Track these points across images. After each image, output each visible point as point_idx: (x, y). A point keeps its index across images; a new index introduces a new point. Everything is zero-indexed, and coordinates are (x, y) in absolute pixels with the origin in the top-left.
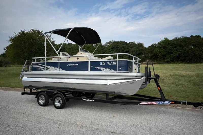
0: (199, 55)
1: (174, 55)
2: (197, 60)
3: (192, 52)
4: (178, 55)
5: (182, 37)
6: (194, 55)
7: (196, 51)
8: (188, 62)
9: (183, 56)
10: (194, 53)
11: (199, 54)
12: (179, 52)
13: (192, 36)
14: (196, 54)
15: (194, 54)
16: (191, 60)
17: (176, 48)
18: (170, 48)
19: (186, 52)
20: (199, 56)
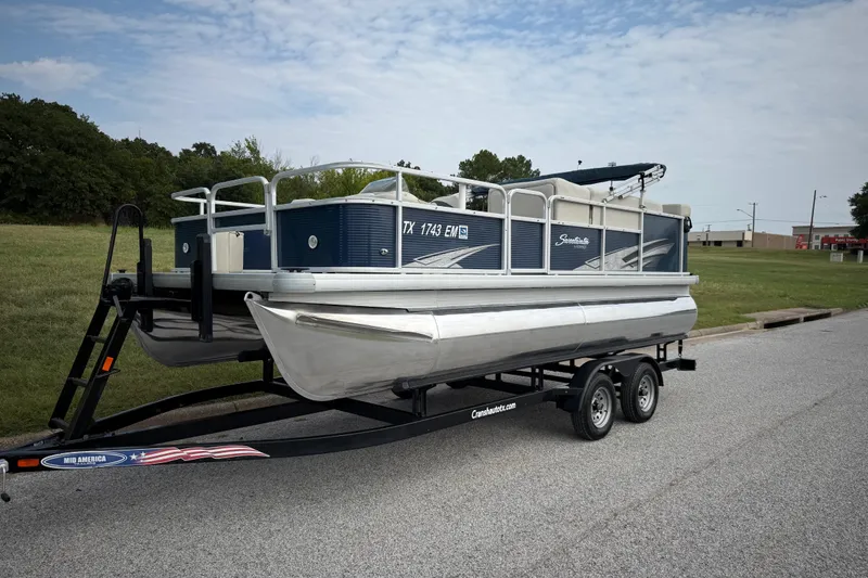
0: (92, 190)
2: (81, 212)
3: (63, 175)
5: (9, 96)
6: (71, 190)
7: (81, 174)
8: (46, 214)
9: (24, 186)
10: (73, 178)
11: (89, 185)
12: (8, 168)
13: (37, 104)
14: (81, 184)
15: (73, 183)
16: (55, 206)
19: (35, 169)
20: (90, 195)
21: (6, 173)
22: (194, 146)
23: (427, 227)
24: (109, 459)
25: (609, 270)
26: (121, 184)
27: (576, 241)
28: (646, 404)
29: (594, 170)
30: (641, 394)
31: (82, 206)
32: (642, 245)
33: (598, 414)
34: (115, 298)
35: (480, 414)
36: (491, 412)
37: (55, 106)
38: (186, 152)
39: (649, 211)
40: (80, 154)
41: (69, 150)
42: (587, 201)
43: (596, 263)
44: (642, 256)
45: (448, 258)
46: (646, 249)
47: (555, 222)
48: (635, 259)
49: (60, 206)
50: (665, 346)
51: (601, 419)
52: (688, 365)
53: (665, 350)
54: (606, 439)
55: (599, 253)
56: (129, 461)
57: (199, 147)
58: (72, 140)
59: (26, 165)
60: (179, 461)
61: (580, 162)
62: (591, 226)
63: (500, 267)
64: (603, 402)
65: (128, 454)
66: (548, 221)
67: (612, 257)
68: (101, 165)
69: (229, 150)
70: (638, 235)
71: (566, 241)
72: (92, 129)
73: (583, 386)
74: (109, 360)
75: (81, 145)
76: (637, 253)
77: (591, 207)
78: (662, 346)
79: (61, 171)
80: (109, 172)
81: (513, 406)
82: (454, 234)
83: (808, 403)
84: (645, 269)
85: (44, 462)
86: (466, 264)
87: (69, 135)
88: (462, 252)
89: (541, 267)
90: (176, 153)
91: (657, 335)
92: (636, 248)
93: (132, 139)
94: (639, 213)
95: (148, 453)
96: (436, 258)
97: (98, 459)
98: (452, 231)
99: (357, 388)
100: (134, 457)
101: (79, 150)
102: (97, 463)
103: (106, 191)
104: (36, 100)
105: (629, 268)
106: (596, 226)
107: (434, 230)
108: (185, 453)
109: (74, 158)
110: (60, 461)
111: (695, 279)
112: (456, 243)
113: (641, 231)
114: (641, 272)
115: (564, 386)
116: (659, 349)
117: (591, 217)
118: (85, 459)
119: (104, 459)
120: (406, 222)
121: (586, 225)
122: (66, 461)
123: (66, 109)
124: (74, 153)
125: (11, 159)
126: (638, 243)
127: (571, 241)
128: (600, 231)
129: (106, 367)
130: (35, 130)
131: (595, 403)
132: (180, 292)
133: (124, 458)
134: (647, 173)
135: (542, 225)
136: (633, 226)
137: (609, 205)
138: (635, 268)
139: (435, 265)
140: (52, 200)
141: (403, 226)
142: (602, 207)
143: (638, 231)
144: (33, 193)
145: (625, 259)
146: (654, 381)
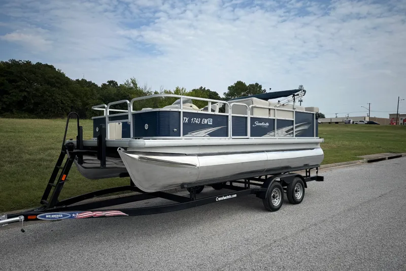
0: (62, 103)
1: (14, 99)
2: (57, 113)
3: (50, 96)
4: (22, 100)
5: (27, 62)
6: (53, 103)
7: (57, 95)
8: (42, 114)
9: (33, 101)
10: (54, 98)
11: (61, 101)
12: (26, 94)
13: (39, 64)
14: (58, 100)
16: (46, 110)
17: (19, 83)
18: (3, 80)
19: (38, 94)
20: (61, 105)
21: (25, 96)
22: (108, 82)
23: (194, 120)
24: (64, 216)
25: (279, 136)
26: (75, 100)
27: (263, 124)
28: (299, 196)
29: (276, 92)
30: (296, 191)
31: (58, 110)
32: (295, 125)
33: (275, 200)
34: (67, 151)
35: (220, 199)
36: (225, 198)
37: (46, 65)
38: (104, 85)
39: (298, 111)
40: (57, 87)
41: (52, 85)
42: (267, 107)
43: (272, 133)
44: (295, 130)
45: (203, 132)
46: (296, 127)
47: (252, 116)
48: (292, 132)
49: (48, 110)
50: (309, 170)
51: (276, 202)
52: (320, 179)
53: (309, 172)
54: (279, 211)
55: (274, 129)
56: (72, 217)
57: (110, 82)
58: (54, 80)
59: (34, 92)
60: (92, 217)
61: (270, 89)
62: (270, 118)
63: (227, 136)
64: (277, 195)
65: (71, 214)
66: (249, 116)
67: (280, 131)
68: (67, 92)
69: (124, 84)
70: (293, 121)
71: (258, 124)
72: (63, 75)
73: (267, 187)
74: (65, 176)
75: (58, 83)
76: (292, 129)
77: (270, 109)
78: (308, 170)
79: (49, 94)
80: (70, 94)
81: (235, 196)
82: (206, 122)
83: (377, 196)
84: (296, 136)
85: (38, 217)
86: (211, 135)
87: (53, 78)
88: (210, 130)
89: (246, 135)
90: (100, 85)
91: (306, 165)
92: (292, 127)
93: (80, 79)
94: (293, 111)
95: (79, 213)
96: (198, 132)
97: (59, 216)
98: (206, 121)
99: (165, 187)
100: (74, 215)
101: (57, 85)
102: (59, 217)
103: (69, 103)
104: (38, 63)
105: (288, 135)
106: (272, 117)
107: (197, 121)
108: (94, 214)
109: (54, 89)
110: (44, 217)
111: (321, 140)
112: (206, 126)
113: (294, 119)
114: (294, 137)
115: (259, 187)
116: (307, 172)
117: (269, 113)
118: (54, 216)
119: (62, 216)
120: (185, 118)
121: (267, 117)
122: (47, 216)
123: (51, 67)
124: (55, 86)
125: (27, 89)
126: (293, 125)
127: (260, 124)
128: (274, 120)
129: (63, 179)
130: (37, 76)
131: (274, 195)
132: (93, 148)
133: (70, 216)
134: (296, 94)
135: (246, 118)
136: (290, 117)
137: (277, 108)
138: (292, 135)
139: (197, 135)
140: (45, 107)
141: (183, 120)
142: (275, 109)
143: (293, 119)
144: (36, 104)
145: (287, 132)
146: (303, 186)
